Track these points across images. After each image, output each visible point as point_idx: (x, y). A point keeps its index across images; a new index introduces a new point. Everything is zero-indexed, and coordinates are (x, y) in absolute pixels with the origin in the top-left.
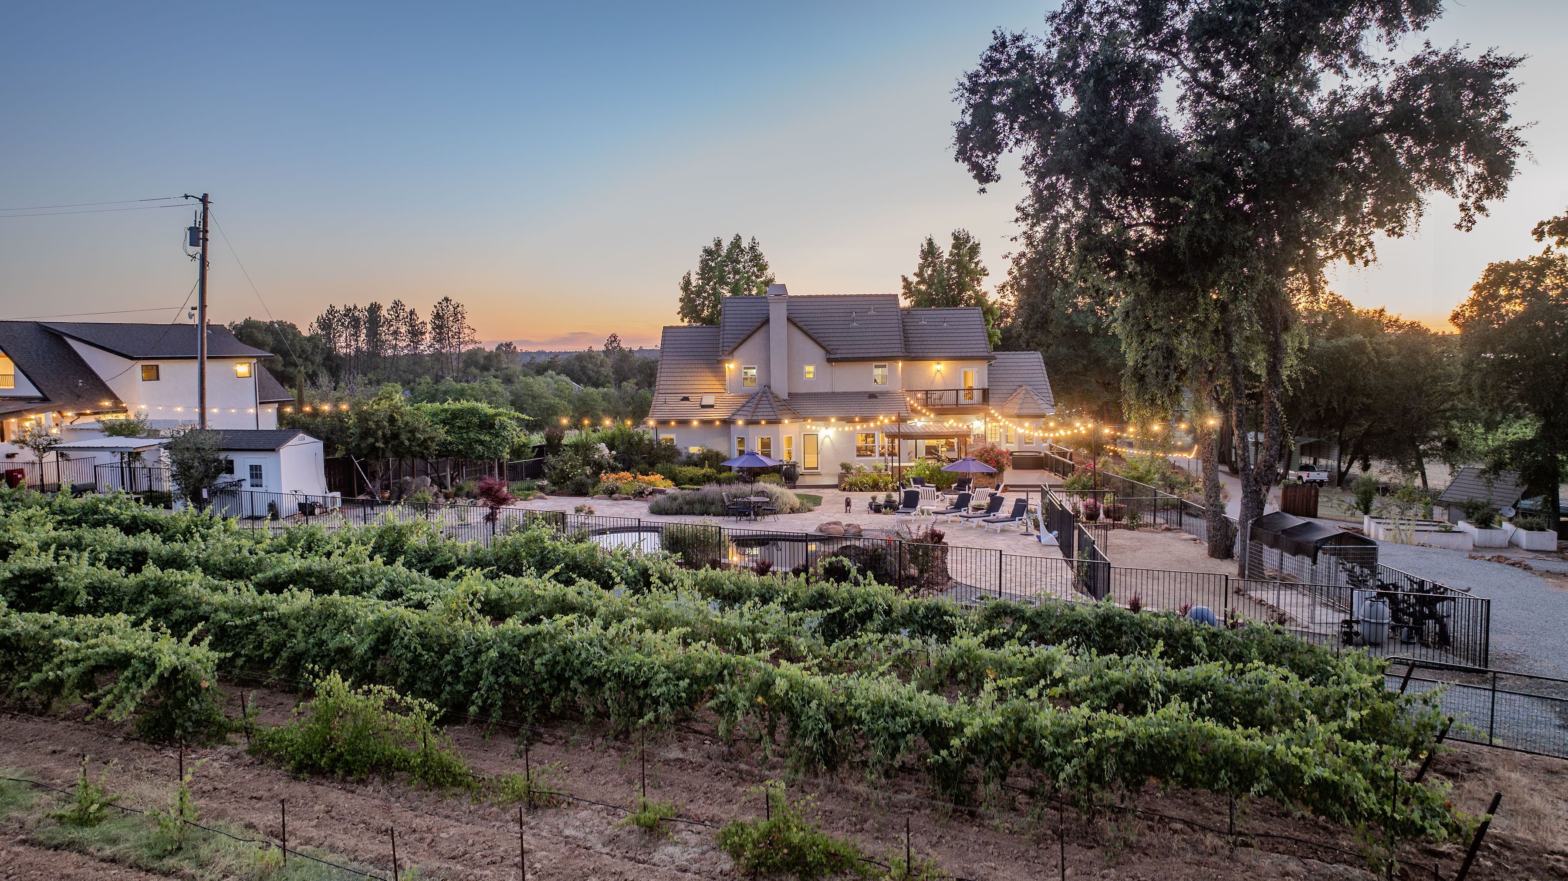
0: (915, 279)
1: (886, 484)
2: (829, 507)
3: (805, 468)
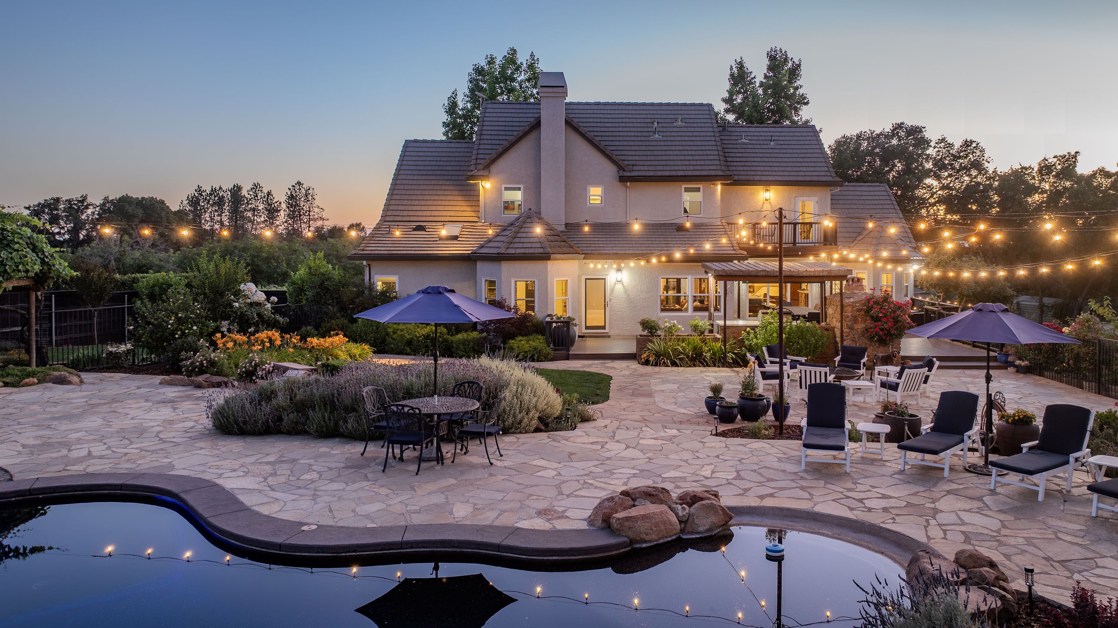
0: (723, 108)
1: (714, 354)
2: (624, 405)
3: (587, 328)
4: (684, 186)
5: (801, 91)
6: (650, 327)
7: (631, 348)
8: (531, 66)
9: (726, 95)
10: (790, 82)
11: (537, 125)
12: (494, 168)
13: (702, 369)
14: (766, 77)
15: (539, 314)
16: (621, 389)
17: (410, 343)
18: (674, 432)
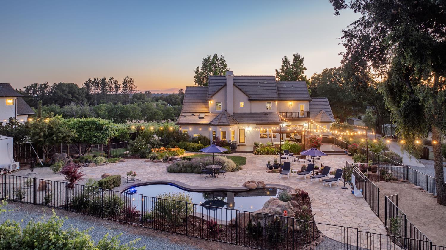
0: (280, 71)
1: (272, 151)
2: (249, 165)
3: (240, 143)
4: (267, 102)
5: (304, 66)
6: (256, 145)
7: (252, 150)
8: (221, 59)
9: (281, 68)
10: (301, 64)
11: (225, 85)
12: (213, 97)
13: (269, 155)
14: (293, 62)
15: (227, 140)
16: (249, 161)
17: (193, 148)
18: (259, 171)
